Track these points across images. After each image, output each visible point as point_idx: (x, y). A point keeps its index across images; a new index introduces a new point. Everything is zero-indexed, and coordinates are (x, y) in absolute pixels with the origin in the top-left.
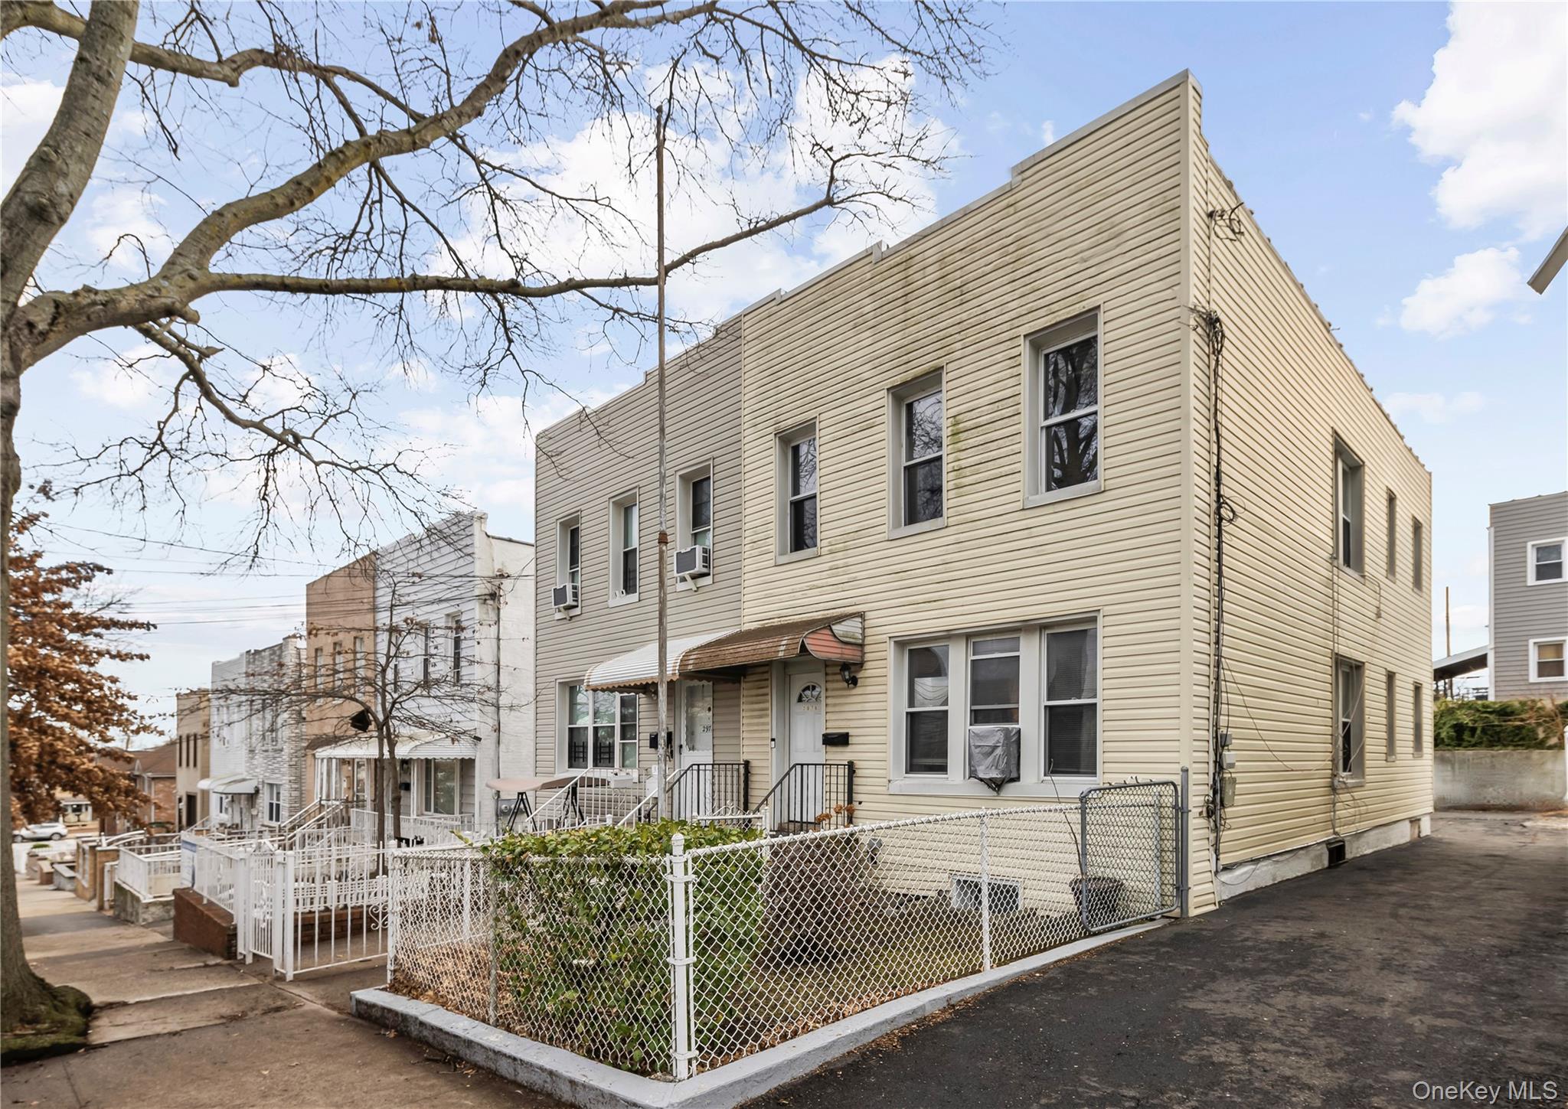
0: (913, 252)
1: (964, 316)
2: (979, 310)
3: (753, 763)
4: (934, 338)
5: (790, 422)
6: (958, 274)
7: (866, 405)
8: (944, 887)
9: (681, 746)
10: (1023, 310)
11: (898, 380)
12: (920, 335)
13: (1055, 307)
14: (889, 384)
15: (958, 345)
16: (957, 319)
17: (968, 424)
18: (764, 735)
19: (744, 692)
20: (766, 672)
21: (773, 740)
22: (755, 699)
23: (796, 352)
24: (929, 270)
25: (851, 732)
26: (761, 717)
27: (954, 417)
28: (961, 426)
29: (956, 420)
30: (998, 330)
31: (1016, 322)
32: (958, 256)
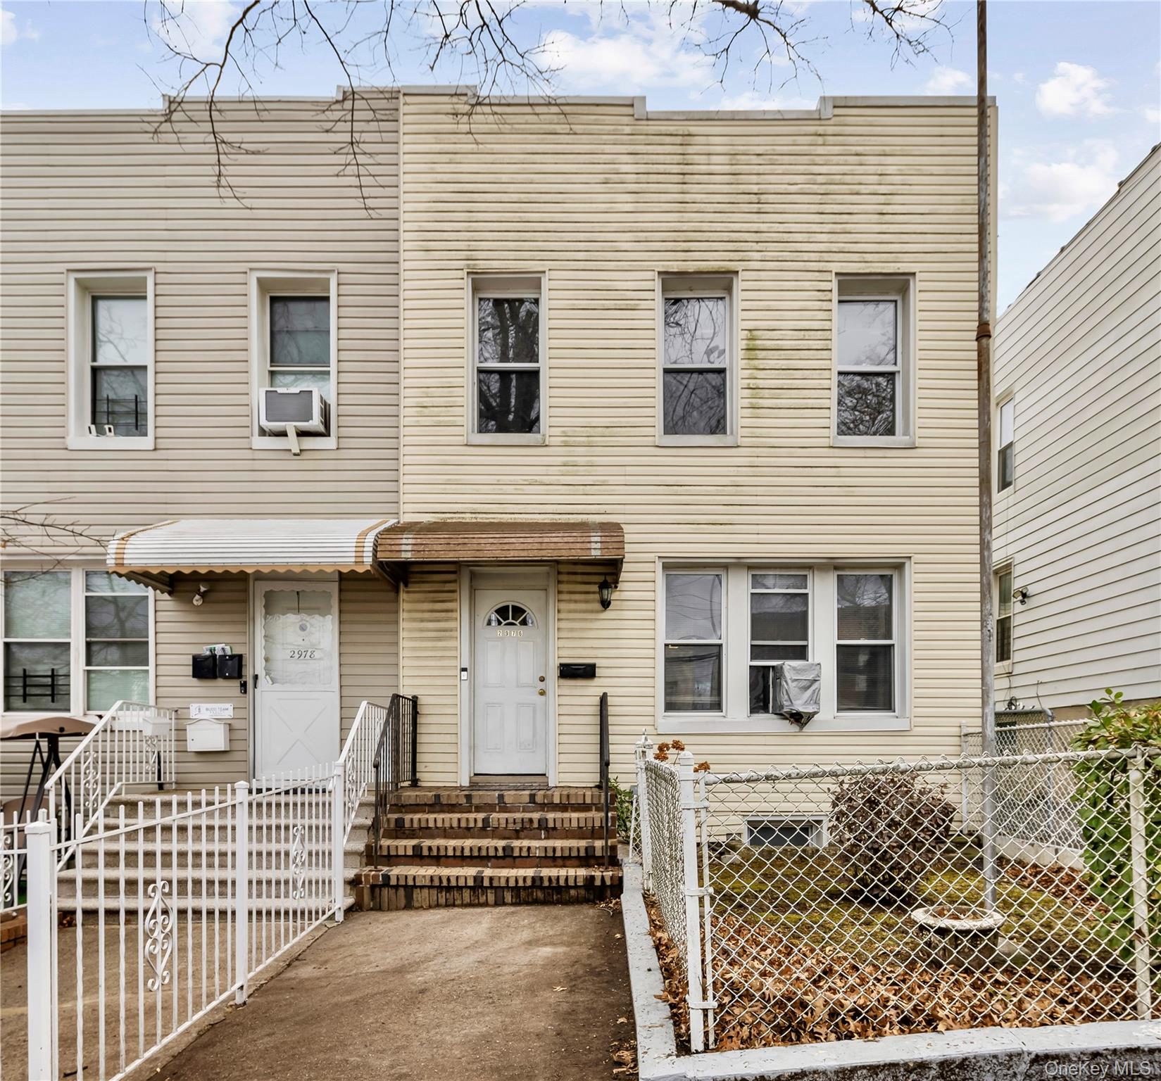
0: (693, 130)
1: (763, 227)
2: (782, 227)
3: (422, 701)
4: (725, 236)
5: (495, 264)
6: (754, 178)
7: (626, 282)
8: (734, 830)
9: (256, 677)
10: (834, 247)
11: (675, 267)
12: (705, 226)
13: (868, 257)
14: (662, 267)
15: (757, 256)
16: (755, 227)
17: (769, 344)
18: (453, 663)
19: (404, 606)
20: (455, 581)
21: (464, 670)
22: (427, 615)
23: (505, 178)
24: (715, 159)
25: (598, 662)
26: (439, 639)
27: (750, 330)
28: (758, 342)
29: (752, 334)
30: (806, 256)
31: (826, 256)
32: (754, 159)
